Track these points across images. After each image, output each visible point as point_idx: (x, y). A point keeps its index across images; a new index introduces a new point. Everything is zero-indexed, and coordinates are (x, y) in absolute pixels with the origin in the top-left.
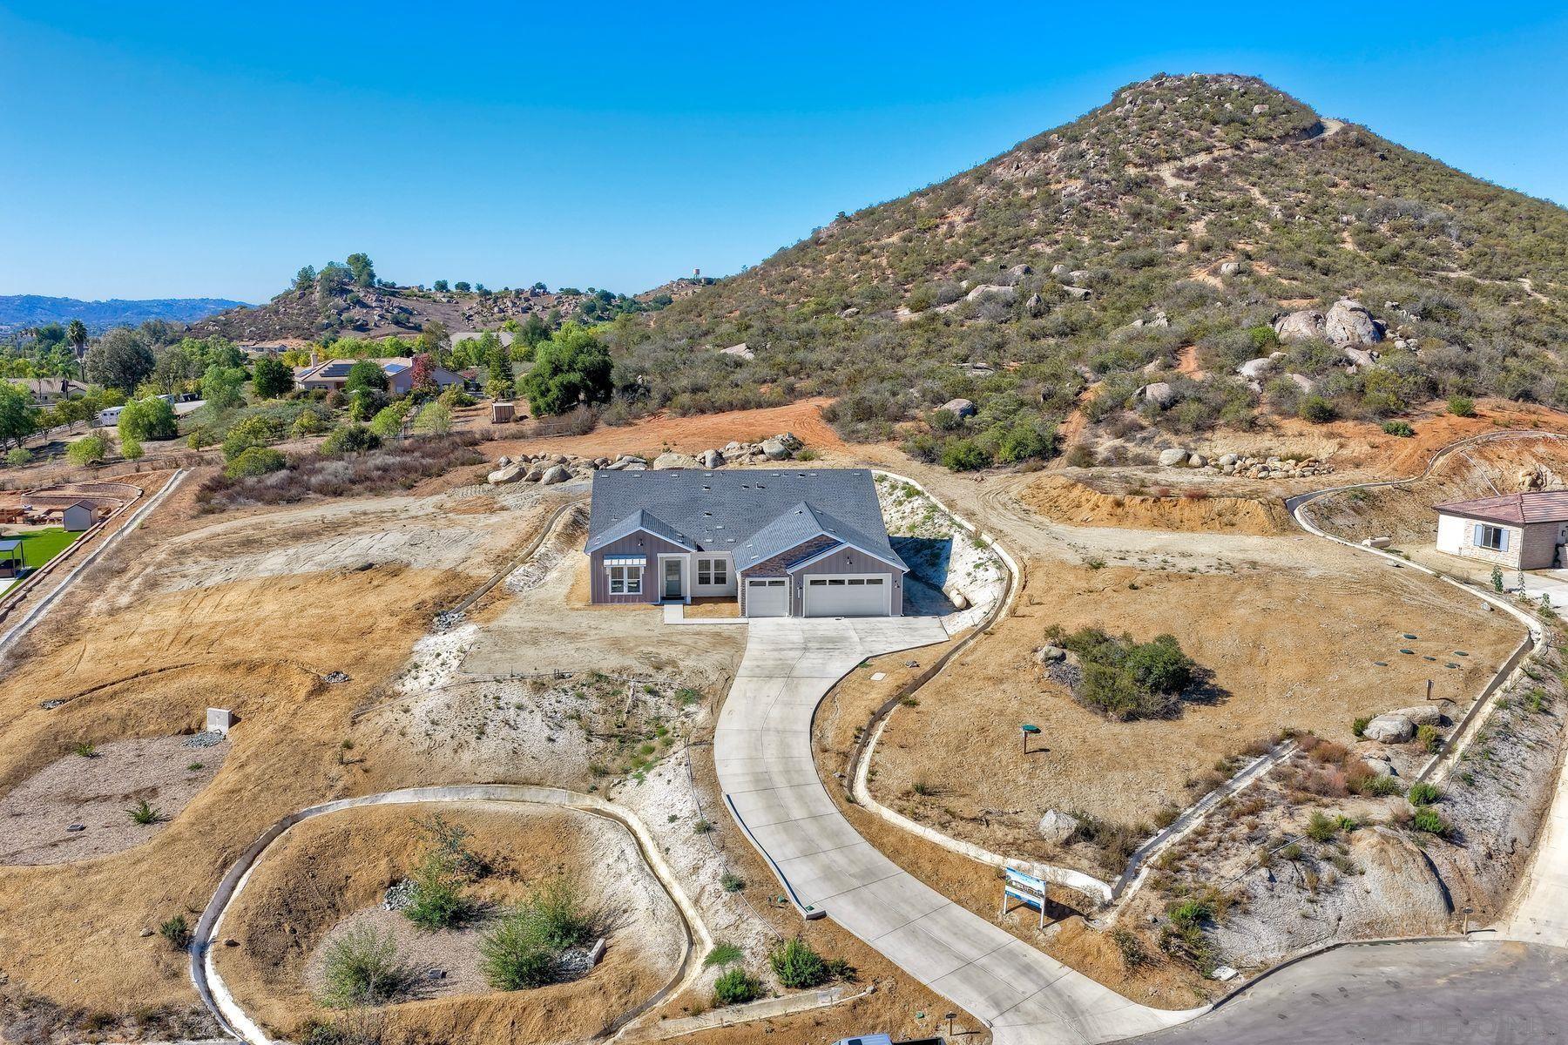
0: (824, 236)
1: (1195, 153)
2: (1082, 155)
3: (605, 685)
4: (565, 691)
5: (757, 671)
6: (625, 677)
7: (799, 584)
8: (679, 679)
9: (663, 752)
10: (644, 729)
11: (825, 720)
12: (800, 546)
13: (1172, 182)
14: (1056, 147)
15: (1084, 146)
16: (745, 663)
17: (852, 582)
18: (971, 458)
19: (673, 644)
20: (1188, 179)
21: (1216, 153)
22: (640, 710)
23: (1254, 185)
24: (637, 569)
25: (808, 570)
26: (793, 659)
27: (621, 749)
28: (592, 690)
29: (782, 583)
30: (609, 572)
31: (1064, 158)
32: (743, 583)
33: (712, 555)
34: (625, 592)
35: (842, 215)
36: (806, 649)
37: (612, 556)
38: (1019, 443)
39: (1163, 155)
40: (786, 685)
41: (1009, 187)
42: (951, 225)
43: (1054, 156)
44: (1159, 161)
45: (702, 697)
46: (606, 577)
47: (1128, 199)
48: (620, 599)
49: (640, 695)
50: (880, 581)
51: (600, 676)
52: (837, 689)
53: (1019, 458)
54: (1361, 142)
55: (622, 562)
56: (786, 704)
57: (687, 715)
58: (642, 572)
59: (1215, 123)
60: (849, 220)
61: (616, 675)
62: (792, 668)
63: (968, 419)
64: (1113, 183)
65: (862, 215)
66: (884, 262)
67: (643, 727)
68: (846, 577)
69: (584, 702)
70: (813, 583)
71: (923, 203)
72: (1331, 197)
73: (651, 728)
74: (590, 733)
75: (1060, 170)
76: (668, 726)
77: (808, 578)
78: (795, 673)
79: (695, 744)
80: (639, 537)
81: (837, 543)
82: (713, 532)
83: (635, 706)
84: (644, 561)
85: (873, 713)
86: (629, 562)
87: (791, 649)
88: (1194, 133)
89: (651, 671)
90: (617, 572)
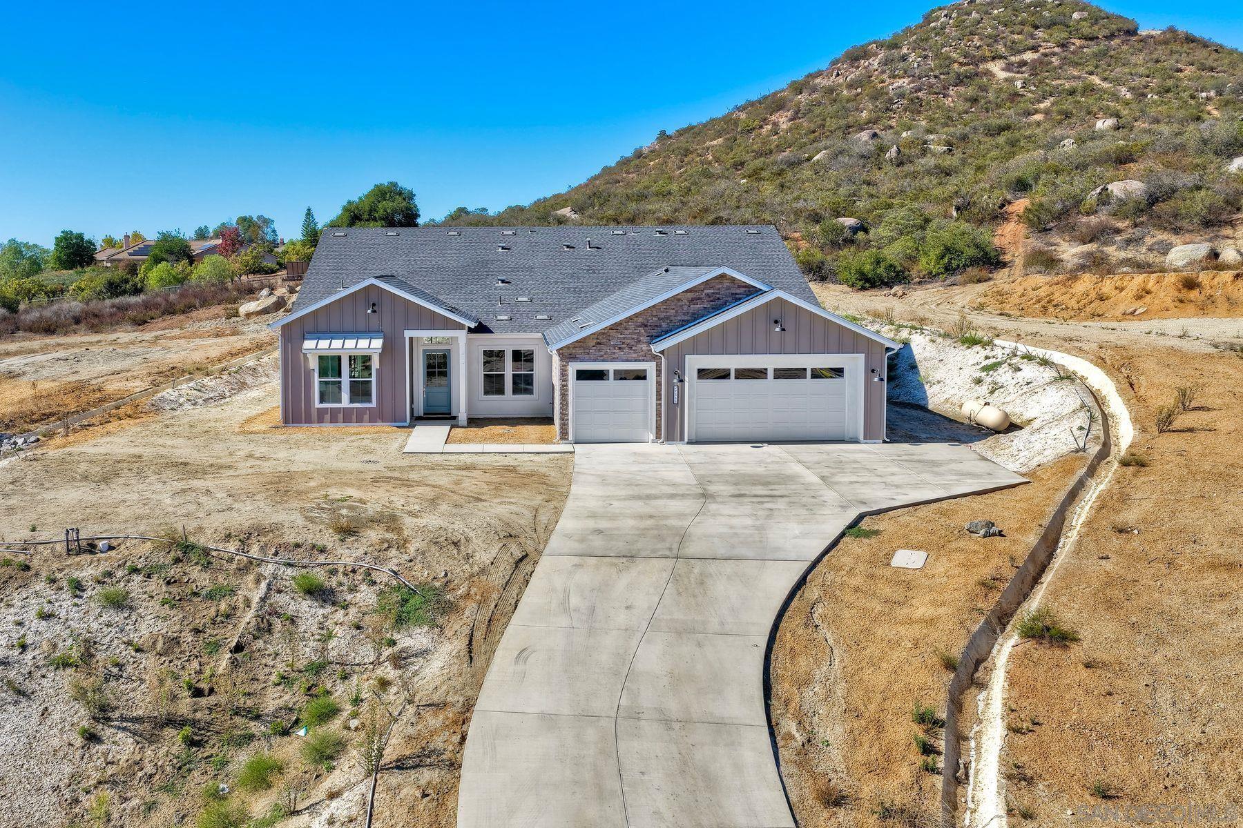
0: (646, 151)
1: (1020, 52)
2: (904, 58)
3: (195, 572)
4: (78, 587)
5: (598, 543)
6: (255, 552)
7: (677, 373)
8: (395, 559)
9: (302, 786)
10: (272, 700)
11: (804, 682)
12: (676, 298)
13: (1002, 75)
14: (876, 55)
15: (905, 50)
16: (566, 524)
17: (782, 374)
18: (880, 271)
19: (407, 484)
20: (1018, 72)
21: (1042, 50)
22: (275, 643)
23: (1091, 73)
24: (367, 359)
25: (695, 346)
26: (681, 516)
27: (183, 768)
28: (156, 585)
29: (640, 376)
30: (314, 364)
31: (885, 62)
32: (564, 375)
33: (506, 341)
34: (345, 401)
35: (663, 133)
36: (705, 496)
37: (318, 334)
38: (948, 250)
39: (988, 54)
40: (675, 577)
41: (830, 90)
42: (776, 124)
43: (875, 63)
44: (984, 59)
45: (450, 608)
46: (308, 373)
47: (962, 89)
48: (334, 417)
49: (279, 599)
50: (838, 372)
51: (187, 548)
52: (812, 592)
53: (949, 269)
54: (1190, 39)
55: (337, 344)
56: (683, 631)
57: (399, 660)
58: (375, 364)
59: (1036, 27)
60: (670, 137)
61: (232, 547)
62: (683, 537)
63: (861, 235)
64: (942, 77)
65: (681, 132)
66: (710, 158)
67: (272, 693)
68: (771, 362)
69: (117, 617)
70: (703, 374)
71: (743, 116)
72: (1179, 80)
73: (293, 697)
74: (103, 713)
75: (883, 72)
76: (341, 692)
77: (694, 362)
78: (692, 549)
79: (400, 765)
80: (372, 299)
81: (752, 292)
82: (513, 307)
83: (264, 629)
84: (377, 343)
85: (950, 665)
86: (350, 344)
87: (672, 496)
88: (1016, 36)
89: (328, 538)
90: (330, 366)
